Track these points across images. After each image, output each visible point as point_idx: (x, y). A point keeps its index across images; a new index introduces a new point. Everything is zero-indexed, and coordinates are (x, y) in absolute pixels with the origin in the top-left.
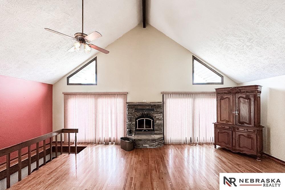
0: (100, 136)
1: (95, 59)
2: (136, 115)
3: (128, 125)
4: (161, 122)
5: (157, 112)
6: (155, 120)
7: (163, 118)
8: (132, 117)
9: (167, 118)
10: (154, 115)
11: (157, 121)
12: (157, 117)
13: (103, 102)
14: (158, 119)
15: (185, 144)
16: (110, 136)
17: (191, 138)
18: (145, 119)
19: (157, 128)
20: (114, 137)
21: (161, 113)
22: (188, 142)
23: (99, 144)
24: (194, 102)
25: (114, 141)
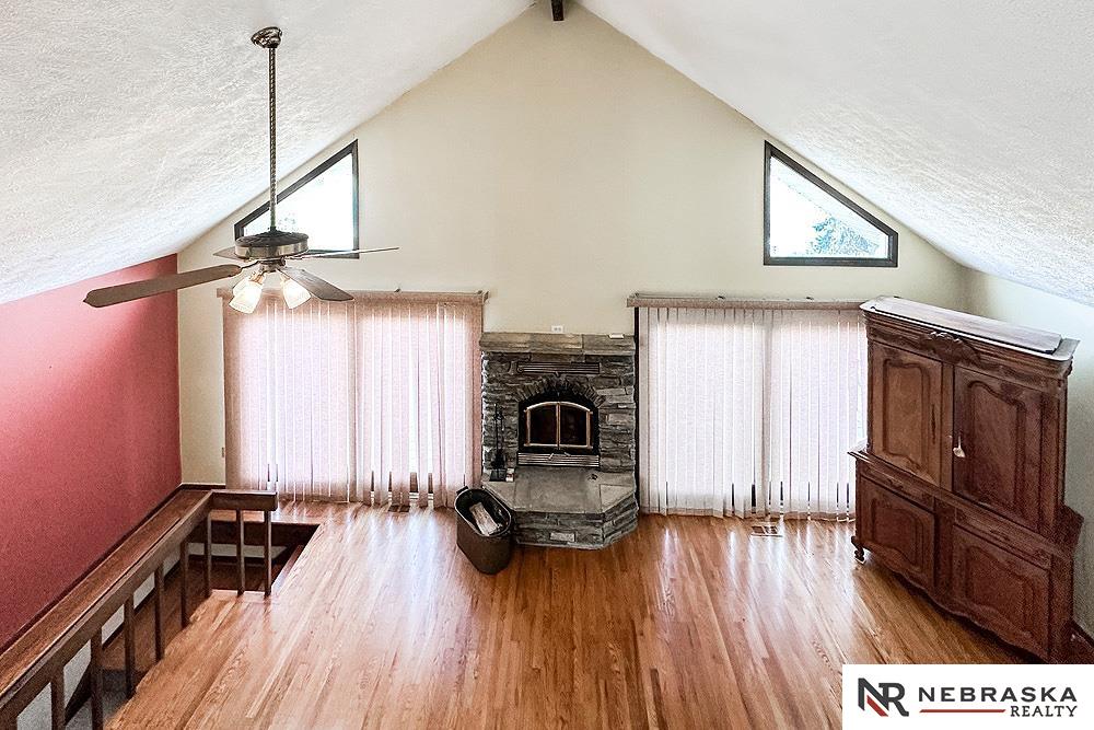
0: (373, 469)
1: (352, 148)
2: (524, 388)
3: (489, 429)
4: (629, 420)
5: (613, 382)
6: (604, 411)
7: (637, 405)
8: (507, 398)
9: (653, 405)
10: (599, 392)
11: (611, 418)
12: (609, 402)
13: (382, 330)
14: (615, 408)
15: (729, 517)
16: (413, 468)
17: (753, 487)
18: (558, 404)
19: (609, 445)
20: (430, 470)
21: (630, 383)
22: (740, 509)
23: (367, 504)
24: (767, 345)
25: (431, 492)
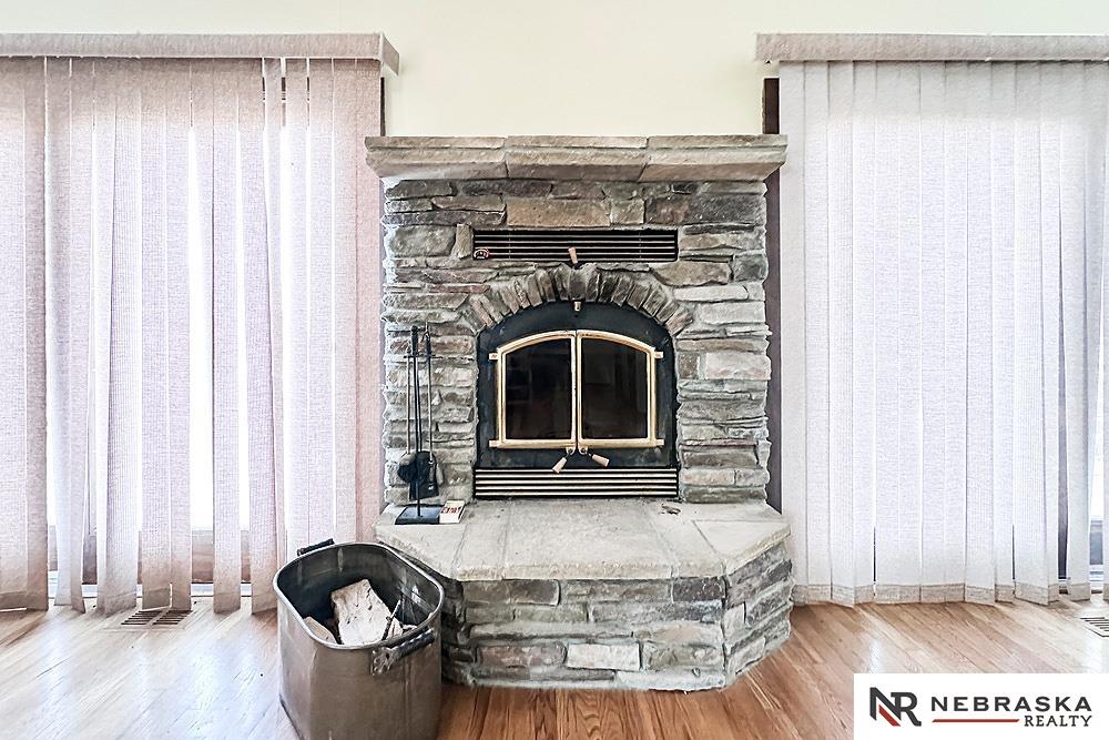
2: (488, 292)
3: (401, 402)
4: (754, 365)
5: (714, 269)
6: (691, 346)
7: (775, 327)
8: (446, 317)
10: (681, 294)
11: (712, 364)
12: (706, 319)
14: (721, 339)
16: (201, 518)
18: (576, 338)
19: (707, 433)
25: (246, 579)
